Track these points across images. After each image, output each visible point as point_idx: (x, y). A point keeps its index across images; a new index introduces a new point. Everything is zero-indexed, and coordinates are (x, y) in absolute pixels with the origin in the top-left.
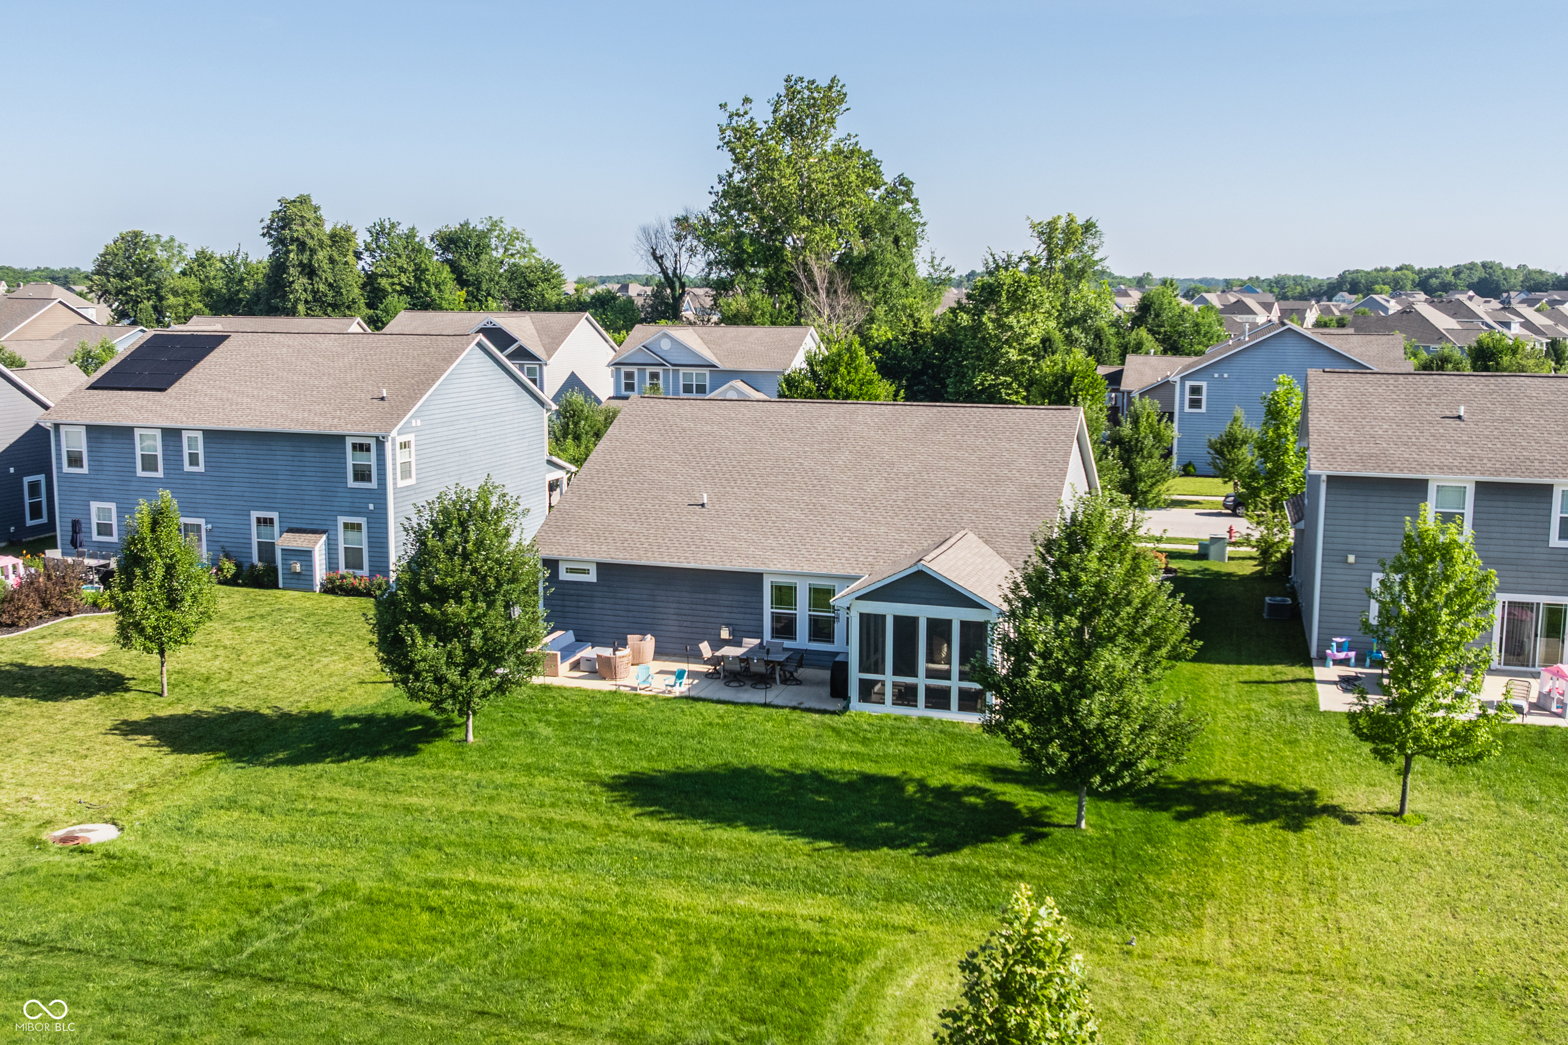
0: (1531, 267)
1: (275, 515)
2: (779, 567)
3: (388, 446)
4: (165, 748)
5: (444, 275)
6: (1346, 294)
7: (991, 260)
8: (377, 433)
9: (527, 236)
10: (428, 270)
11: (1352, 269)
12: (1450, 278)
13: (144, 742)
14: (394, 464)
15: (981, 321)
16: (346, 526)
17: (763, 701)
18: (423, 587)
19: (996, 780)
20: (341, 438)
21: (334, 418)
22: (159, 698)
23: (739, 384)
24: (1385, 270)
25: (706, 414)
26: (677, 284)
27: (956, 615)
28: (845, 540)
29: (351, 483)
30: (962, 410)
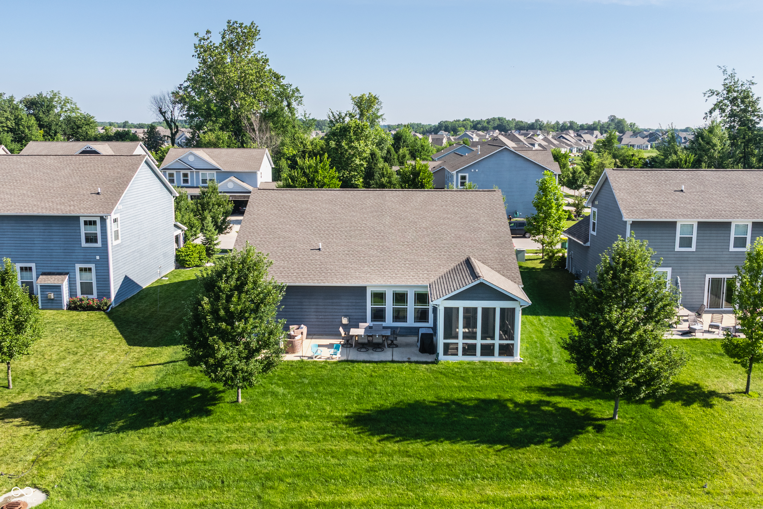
0: (517, 120)
1: (33, 265)
2: (377, 283)
3: (108, 221)
4: (36, 426)
5: (32, 121)
6: (443, 132)
7: (331, 115)
8: (101, 214)
9: (74, 101)
10: (23, 119)
11: (444, 120)
12: (485, 124)
13: (18, 423)
14: (111, 232)
15: (341, 145)
16: (81, 270)
17: (390, 359)
18: (222, 313)
19: (549, 395)
20: (77, 218)
21: (70, 206)
22: (7, 391)
23: (233, 178)
24: (459, 121)
25: (300, 198)
26: (173, 126)
27: (498, 305)
28: (407, 265)
29: (84, 244)
30: (440, 192)
